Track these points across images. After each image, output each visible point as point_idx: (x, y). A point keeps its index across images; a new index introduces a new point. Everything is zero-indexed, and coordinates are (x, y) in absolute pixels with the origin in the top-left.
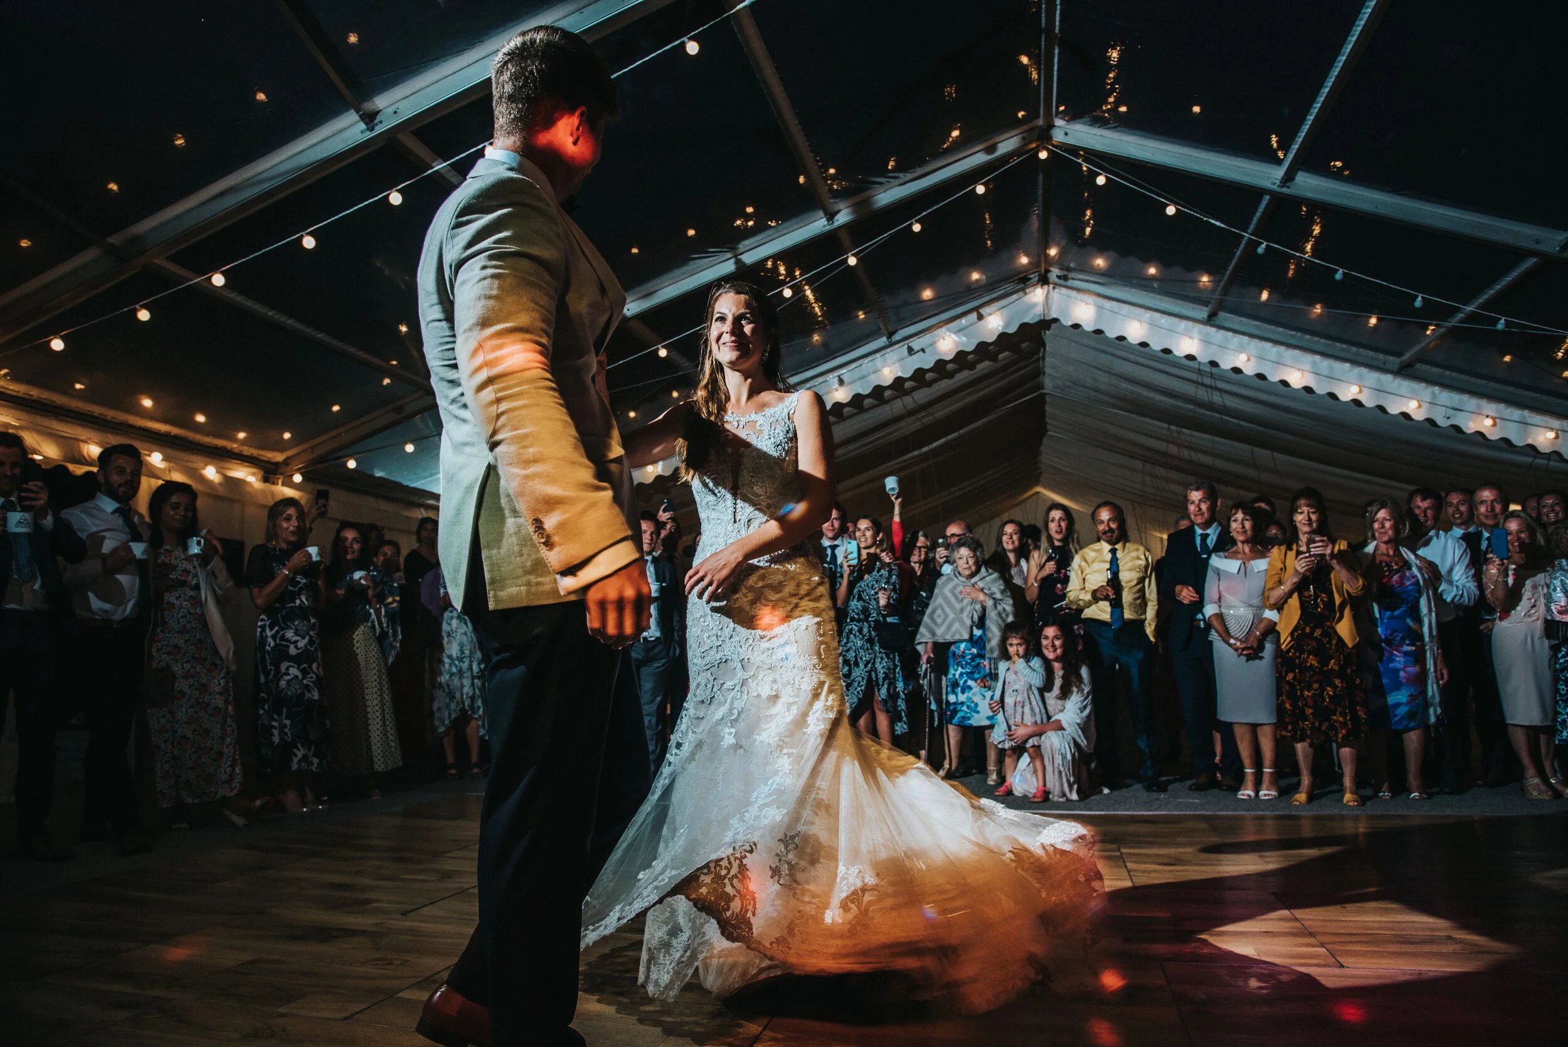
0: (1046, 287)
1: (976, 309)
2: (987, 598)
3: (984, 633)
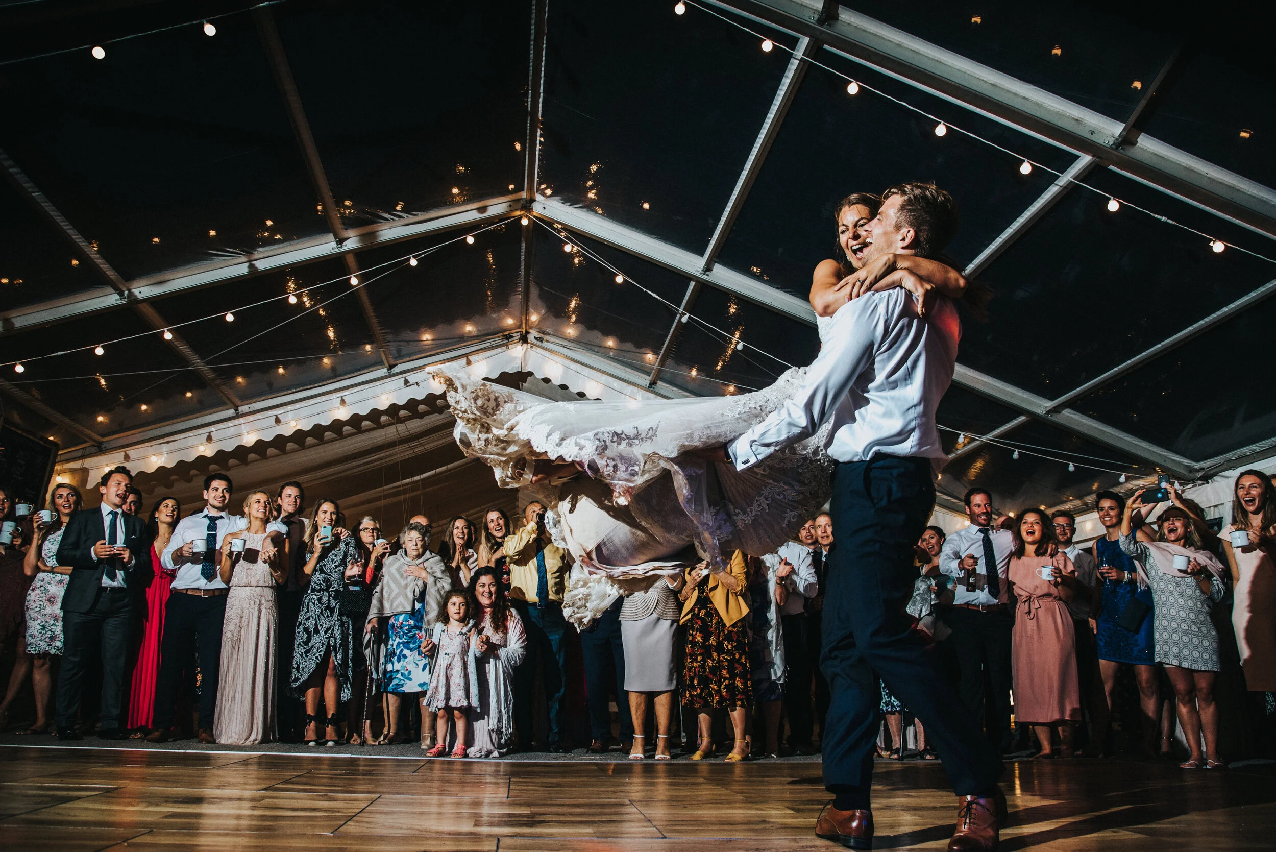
0: (525, 345)
1: (466, 355)
2: (429, 575)
3: (423, 607)
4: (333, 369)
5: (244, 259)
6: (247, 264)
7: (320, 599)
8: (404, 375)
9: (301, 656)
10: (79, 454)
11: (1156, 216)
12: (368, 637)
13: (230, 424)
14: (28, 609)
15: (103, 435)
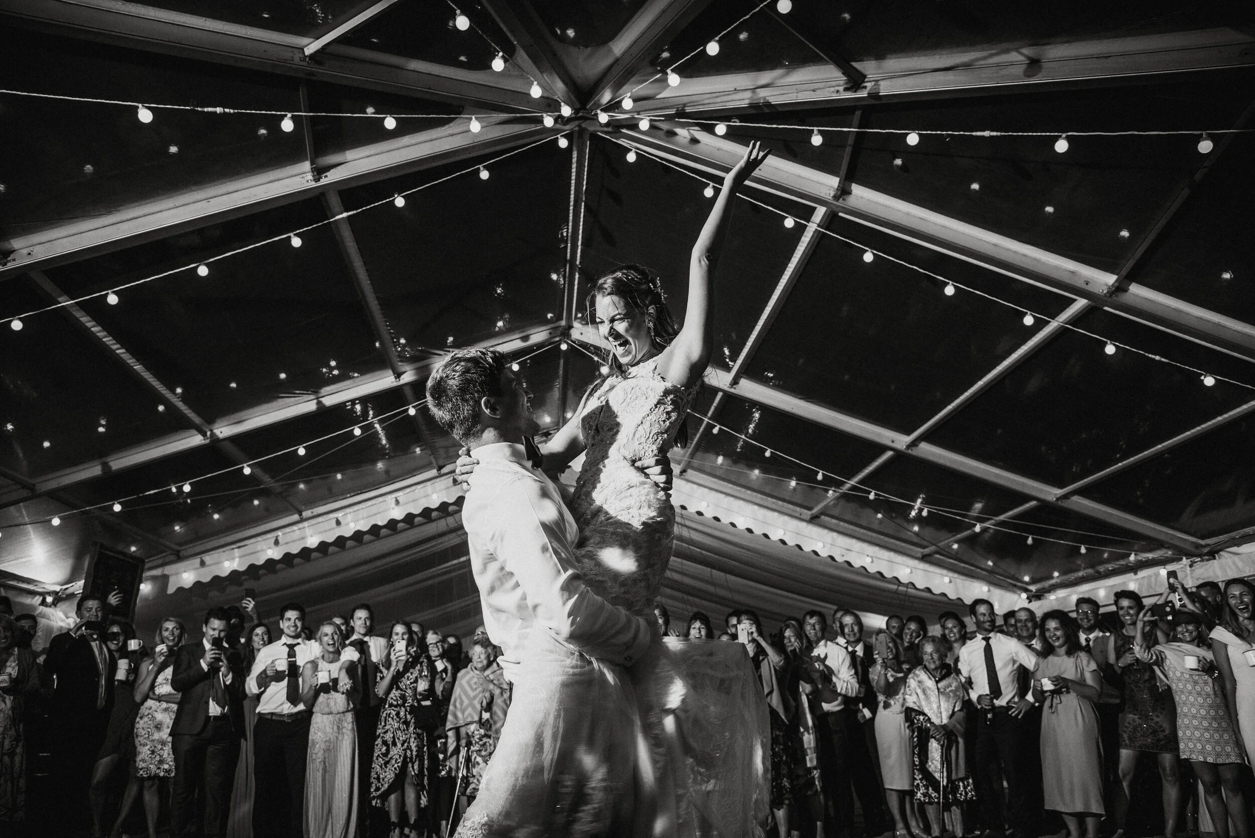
2: (496, 688)
3: (491, 716)
4: (387, 472)
5: (312, 397)
6: (315, 401)
7: (398, 714)
9: (381, 767)
10: (160, 562)
11: (1150, 356)
13: (295, 528)
14: (137, 736)
15: (181, 544)
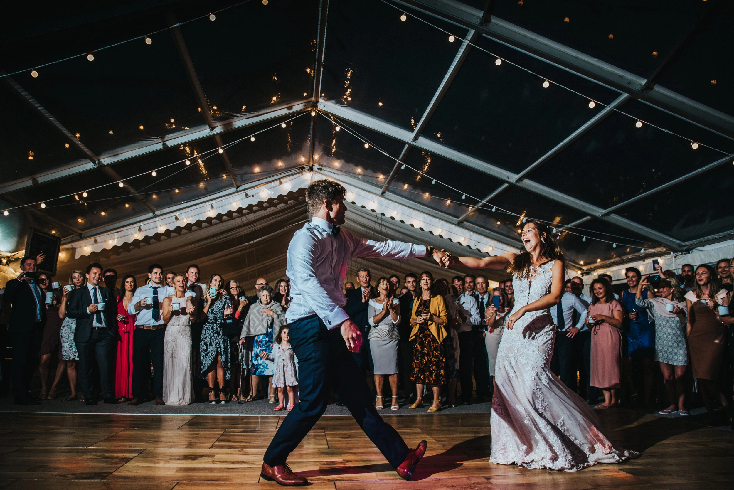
0: (312, 172)
1: (279, 179)
2: (274, 314)
3: (273, 331)
4: (206, 189)
5: (160, 141)
6: (162, 143)
7: (212, 328)
8: (245, 191)
9: (203, 357)
10: (70, 240)
11: (662, 129)
12: (240, 347)
13: (151, 221)
14: (62, 337)
15: (83, 230)
